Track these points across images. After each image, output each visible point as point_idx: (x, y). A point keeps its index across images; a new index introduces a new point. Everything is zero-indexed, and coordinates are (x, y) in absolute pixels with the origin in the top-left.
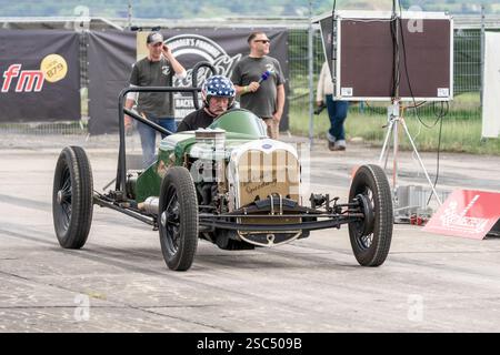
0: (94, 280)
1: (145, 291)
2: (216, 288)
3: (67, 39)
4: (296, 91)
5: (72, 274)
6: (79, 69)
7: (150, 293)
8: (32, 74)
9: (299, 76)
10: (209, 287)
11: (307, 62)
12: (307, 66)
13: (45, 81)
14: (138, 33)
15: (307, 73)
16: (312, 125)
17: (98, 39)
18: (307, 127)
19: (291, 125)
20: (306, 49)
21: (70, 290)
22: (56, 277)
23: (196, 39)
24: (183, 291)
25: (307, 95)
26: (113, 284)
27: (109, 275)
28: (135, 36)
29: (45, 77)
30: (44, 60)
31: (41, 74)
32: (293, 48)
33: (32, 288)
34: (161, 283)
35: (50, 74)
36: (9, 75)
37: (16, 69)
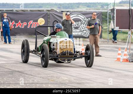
0: (51, 76)
1: (65, 79)
2: (83, 78)
3: (45, 14)
4: (104, 28)
5: (46, 75)
6: (48, 22)
7: (66, 80)
8: (36, 23)
9: (105, 24)
10: (81, 78)
11: (107, 20)
12: (107, 21)
14: (63, 13)
15: (107, 23)
16: (108, 37)
17: (53, 14)
18: (107, 37)
20: (107, 17)
21: (45, 79)
22: (41, 75)
23: (78, 14)
24: (75, 79)
25: (107, 29)
26: (56, 77)
27: (56, 75)
28: (62, 13)
29: (39, 24)
31: (38, 23)
32: (103, 17)
33: (35, 78)
34: (69, 77)
35: (40, 23)
36: (30, 23)
37: (32, 22)
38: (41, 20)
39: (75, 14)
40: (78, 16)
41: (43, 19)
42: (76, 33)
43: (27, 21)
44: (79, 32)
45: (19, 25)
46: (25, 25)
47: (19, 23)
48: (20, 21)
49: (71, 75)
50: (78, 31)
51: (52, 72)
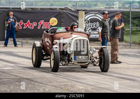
0: (65, 85)
1: (81, 88)
2: (102, 88)
3: (57, 13)
4: (126, 29)
5: (59, 83)
6: (61, 22)
7: (82, 89)
8: (47, 23)
9: (127, 25)
10: (100, 87)
11: (129, 21)
12: (129, 22)
13: (51, 25)
15: (129, 24)
16: (131, 40)
17: (67, 13)
18: (129, 40)
19: (124, 40)
20: (129, 17)
21: (58, 88)
22: (54, 84)
23: (96, 13)
24: (92, 89)
25: (129, 31)
26: (71, 86)
27: (70, 84)
28: (78, 12)
29: (51, 24)
30: (51, 19)
31: (50, 23)
32: (125, 17)
33: (47, 87)
34: (85, 86)
35: (52, 23)
36: (40, 23)
37: (42, 22)
38: (54, 20)
39: (92, 13)
40: (96, 16)
41: (55, 19)
42: (94, 36)
43: (38, 21)
44: (97, 34)
45: (28, 25)
46: (35, 25)
47: (28, 23)
48: (29, 20)
49: (88, 83)
50: (95, 33)
51: (66, 80)
